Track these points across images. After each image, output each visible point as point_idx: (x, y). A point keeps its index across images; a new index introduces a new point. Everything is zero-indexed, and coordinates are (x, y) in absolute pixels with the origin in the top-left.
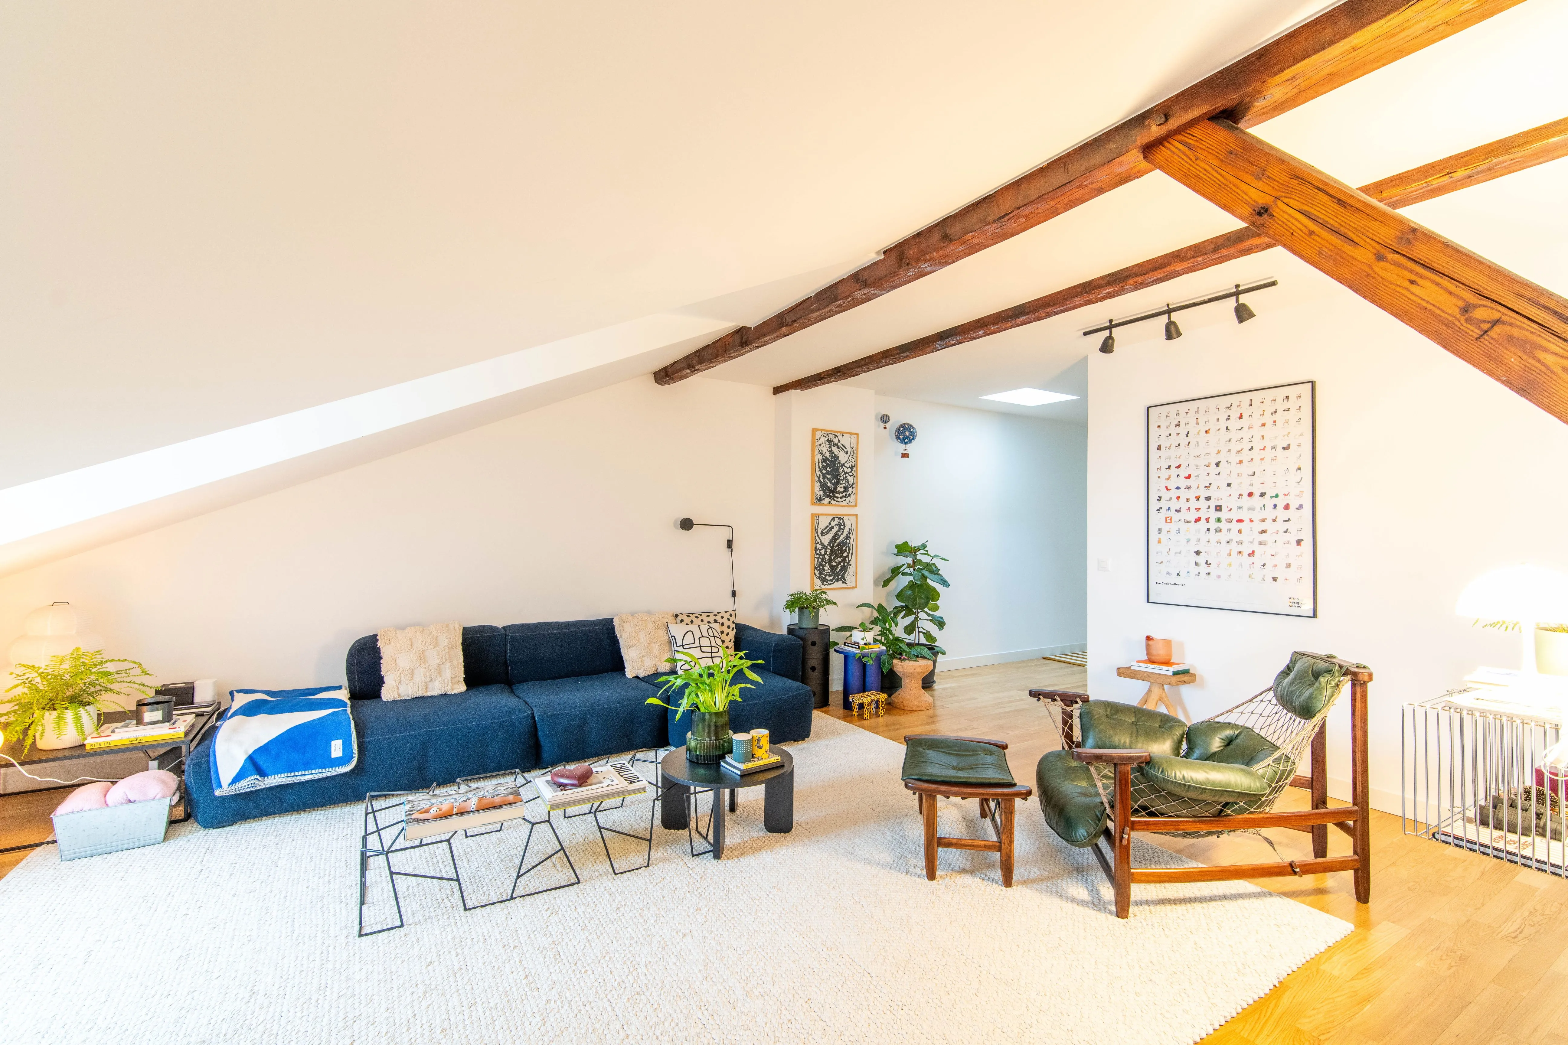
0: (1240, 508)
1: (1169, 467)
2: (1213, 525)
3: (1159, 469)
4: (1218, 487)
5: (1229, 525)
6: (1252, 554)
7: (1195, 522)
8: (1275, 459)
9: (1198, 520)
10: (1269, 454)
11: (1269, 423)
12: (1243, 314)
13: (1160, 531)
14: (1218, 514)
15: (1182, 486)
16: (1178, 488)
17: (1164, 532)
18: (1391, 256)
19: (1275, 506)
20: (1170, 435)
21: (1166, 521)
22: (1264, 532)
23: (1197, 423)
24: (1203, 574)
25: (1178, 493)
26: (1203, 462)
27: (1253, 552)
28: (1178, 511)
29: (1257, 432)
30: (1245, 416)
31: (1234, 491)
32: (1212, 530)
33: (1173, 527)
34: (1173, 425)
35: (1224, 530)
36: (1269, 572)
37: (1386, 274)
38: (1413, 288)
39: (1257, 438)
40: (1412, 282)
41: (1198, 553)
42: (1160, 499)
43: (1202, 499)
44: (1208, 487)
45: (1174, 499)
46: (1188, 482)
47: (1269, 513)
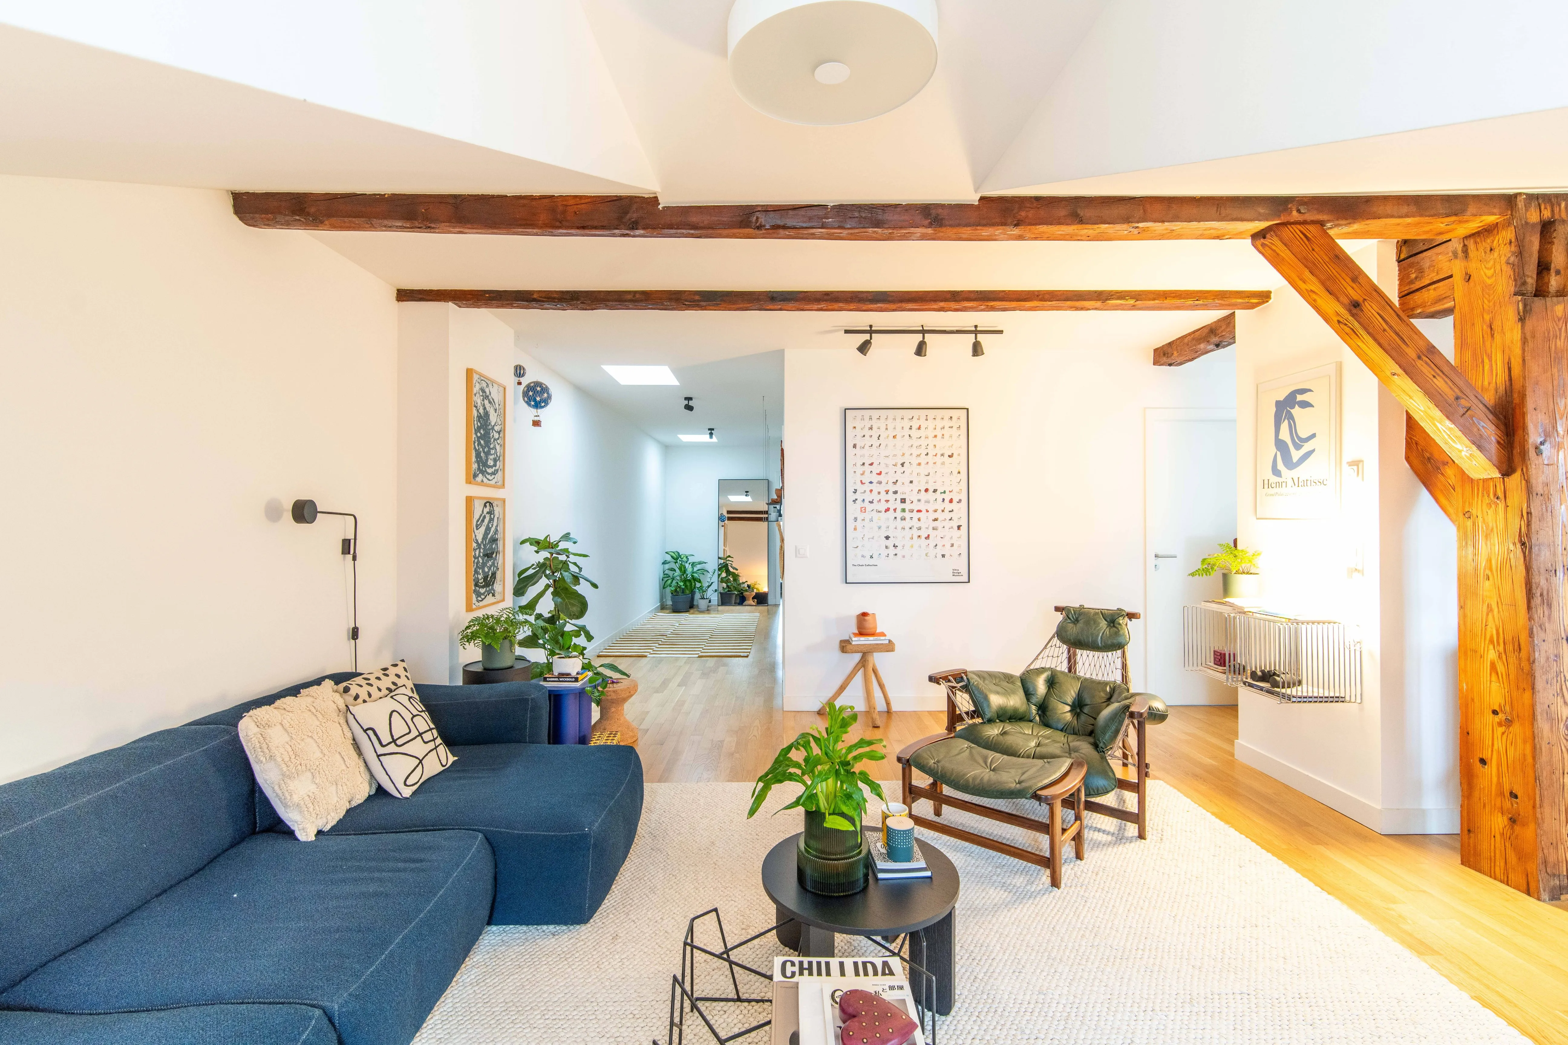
0: (919, 501)
1: (864, 464)
2: (899, 514)
3: (855, 465)
4: (903, 484)
5: (911, 515)
6: (928, 537)
7: (885, 512)
8: (943, 463)
9: (887, 510)
10: (939, 459)
11: (939, 436)
12: (977, 350)
13: (856, 519)
14: (903, 506)
15: (875, 481)
16: (871, 483)
17: (859, 520)
18: (1425, 358)
19: (944, 500)
20: (864, 436)
21: (861, 511)
22: (936, 520)
23: (887, 429)
24: (891, 555)
25: (871, 487)
26: (891, 462)
27: (929, 535)
28: (871, 502)
29: (931, 441)
30: (923, 428)
31: (915, 487)
32: (899, 519)
33: (867, 516)
34: (867, 428)
35: (908, 519)
36: (940, 551)
37: (1422, 368)
38: (1434, 380)
39: (931, 447)
40: (1434, 377)
41: (887, 538)
42: (855, 491)
43: (890, 493)
44: (895, 483)
45: (868, 492)
46: (880, 478)
47: (939, 506)
